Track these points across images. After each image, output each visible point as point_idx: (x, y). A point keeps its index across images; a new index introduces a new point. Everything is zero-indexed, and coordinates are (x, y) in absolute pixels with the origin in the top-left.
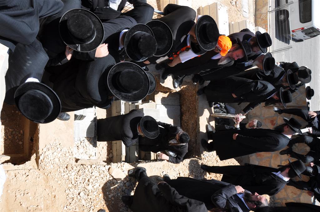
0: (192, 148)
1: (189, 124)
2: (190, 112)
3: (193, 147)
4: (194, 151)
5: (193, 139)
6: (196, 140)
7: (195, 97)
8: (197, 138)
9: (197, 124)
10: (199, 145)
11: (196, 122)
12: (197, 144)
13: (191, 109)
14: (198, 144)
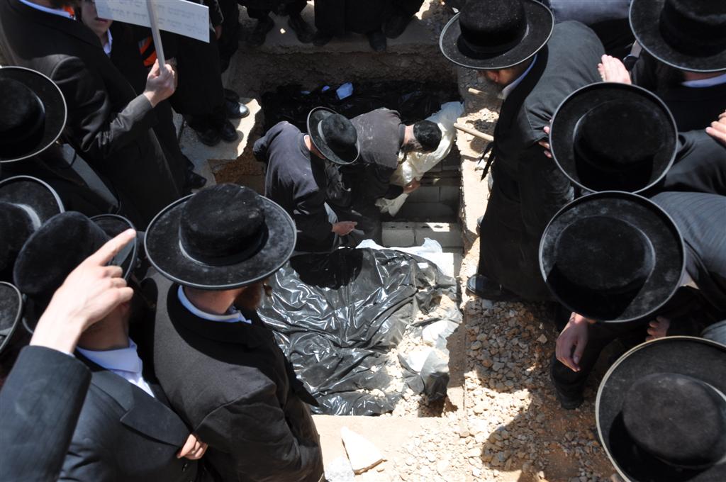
0: (428, 67)
1: (358, 75)
2: (324, 72)
3: (426, 63)
4: (436, 62)
5: (403, 64)
6: (403, 54)
7: (282, 54)
8: (399, 53)
9: (359, 52)
10: (421, 46)
11: (353, 52)
12: (416, 54)
13: (315, 69)
14: (417, 48)
